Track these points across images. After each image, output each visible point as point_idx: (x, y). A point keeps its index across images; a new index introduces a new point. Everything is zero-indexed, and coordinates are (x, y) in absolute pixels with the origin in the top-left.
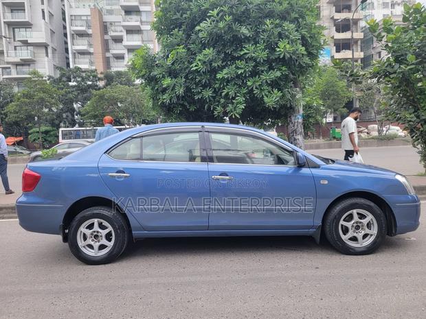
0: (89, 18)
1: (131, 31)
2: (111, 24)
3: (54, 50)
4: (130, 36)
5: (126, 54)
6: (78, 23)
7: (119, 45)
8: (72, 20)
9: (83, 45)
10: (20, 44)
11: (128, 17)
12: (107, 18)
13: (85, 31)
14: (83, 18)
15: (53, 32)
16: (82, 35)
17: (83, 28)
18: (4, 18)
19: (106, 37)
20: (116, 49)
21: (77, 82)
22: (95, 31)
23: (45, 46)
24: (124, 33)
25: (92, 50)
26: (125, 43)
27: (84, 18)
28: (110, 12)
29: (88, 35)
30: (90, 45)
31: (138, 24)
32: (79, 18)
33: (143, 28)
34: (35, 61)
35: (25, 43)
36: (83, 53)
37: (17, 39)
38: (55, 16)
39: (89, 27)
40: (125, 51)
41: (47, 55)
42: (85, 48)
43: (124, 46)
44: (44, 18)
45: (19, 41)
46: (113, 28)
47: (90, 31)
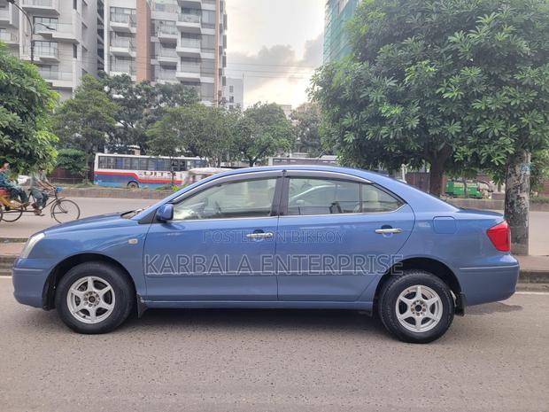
0: (134, 13)
1: (188, 34)
2: (161, 23)
3: (84, 50)
4: (186, 41)
5: (179, 62)
6: (120, 17)
7: (169, 51)
8: (111, 13)
9: (123, 47)
10: (41, 38)
11: (186, 16)
12: (157, 15)
13: (127, 29)
14: (126, 12)
15: (84, 27)
16: (122, 33)
17: (126, 25)
18: (23, 3)
19: (153, 39)
20: (165, 56)
21: (124, 94)
22: (140, 30)
23: (74, 44)
24: (178, 37)
25: (134, 54)
26: (179, 48)
27: (128, 12)
28: (161, 7)
29: (131, 35)
30: (132, 48)
31: (198, 25)
32: (121, 11)
33: (204, 31)
34: (58, 62)
35: (48, 38)
36: (121, 57)
37: (37, 32)
38: (89, 7)
39: (133, 24)
40: (178, 60)
41: (75, 56)
42: (125, 50)
43: (178, 53)
44: (75, 7)
45: (40, 34)
46: (163, 28)
47: (134, 30)
